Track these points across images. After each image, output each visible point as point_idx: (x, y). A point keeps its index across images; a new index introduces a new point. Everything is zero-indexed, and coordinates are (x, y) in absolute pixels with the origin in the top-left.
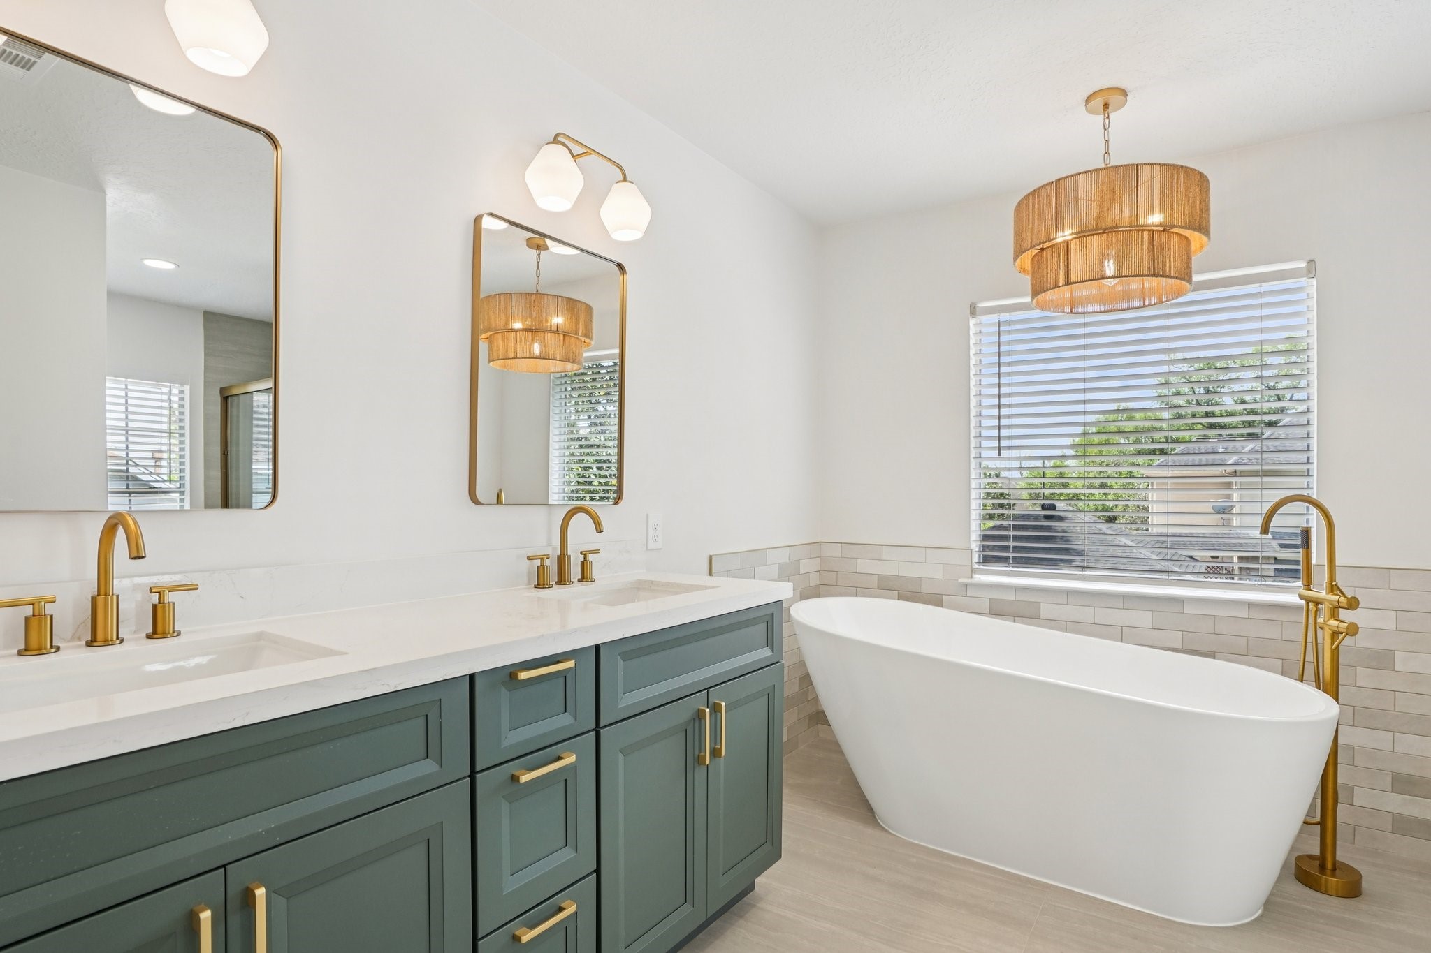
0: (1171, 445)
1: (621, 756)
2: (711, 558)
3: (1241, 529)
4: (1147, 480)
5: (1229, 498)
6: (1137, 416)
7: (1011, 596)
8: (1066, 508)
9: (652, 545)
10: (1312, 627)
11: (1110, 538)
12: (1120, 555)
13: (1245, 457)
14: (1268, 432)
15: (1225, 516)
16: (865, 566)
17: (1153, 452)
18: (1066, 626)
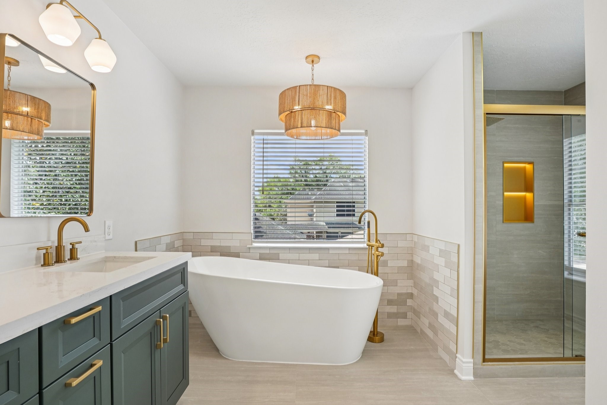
0: (294, 192)
1: (123, 354)
2: (136, 242)
3: (318, 222)
4: (286, 204)
5: (312, 211)
6: (282, 180)
7: (268, 252)
8: (259, 215)
9: (107, 237)
10: (370, 255)
11: (276, 226)
12: (279, 233)
13: (318, 196)
14: (324, 188)
15: (312, 217)
16: (204, 242)
17: (287, 194)
18: (289, 261)
